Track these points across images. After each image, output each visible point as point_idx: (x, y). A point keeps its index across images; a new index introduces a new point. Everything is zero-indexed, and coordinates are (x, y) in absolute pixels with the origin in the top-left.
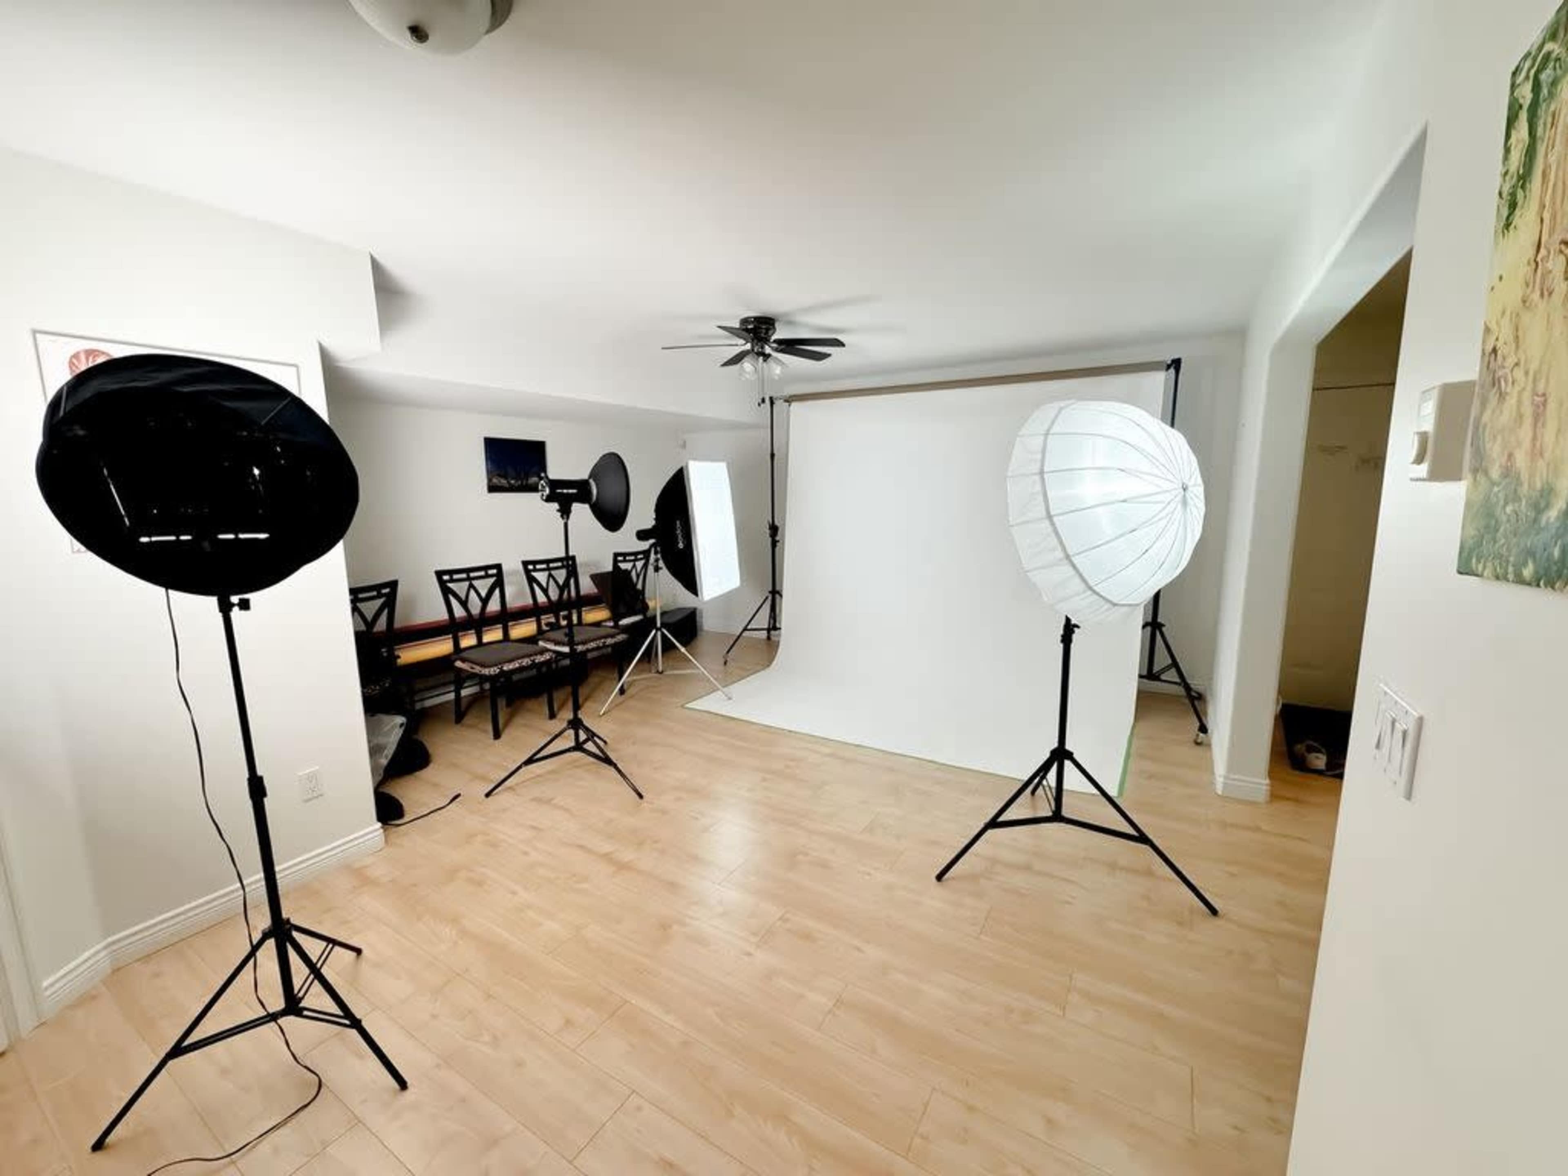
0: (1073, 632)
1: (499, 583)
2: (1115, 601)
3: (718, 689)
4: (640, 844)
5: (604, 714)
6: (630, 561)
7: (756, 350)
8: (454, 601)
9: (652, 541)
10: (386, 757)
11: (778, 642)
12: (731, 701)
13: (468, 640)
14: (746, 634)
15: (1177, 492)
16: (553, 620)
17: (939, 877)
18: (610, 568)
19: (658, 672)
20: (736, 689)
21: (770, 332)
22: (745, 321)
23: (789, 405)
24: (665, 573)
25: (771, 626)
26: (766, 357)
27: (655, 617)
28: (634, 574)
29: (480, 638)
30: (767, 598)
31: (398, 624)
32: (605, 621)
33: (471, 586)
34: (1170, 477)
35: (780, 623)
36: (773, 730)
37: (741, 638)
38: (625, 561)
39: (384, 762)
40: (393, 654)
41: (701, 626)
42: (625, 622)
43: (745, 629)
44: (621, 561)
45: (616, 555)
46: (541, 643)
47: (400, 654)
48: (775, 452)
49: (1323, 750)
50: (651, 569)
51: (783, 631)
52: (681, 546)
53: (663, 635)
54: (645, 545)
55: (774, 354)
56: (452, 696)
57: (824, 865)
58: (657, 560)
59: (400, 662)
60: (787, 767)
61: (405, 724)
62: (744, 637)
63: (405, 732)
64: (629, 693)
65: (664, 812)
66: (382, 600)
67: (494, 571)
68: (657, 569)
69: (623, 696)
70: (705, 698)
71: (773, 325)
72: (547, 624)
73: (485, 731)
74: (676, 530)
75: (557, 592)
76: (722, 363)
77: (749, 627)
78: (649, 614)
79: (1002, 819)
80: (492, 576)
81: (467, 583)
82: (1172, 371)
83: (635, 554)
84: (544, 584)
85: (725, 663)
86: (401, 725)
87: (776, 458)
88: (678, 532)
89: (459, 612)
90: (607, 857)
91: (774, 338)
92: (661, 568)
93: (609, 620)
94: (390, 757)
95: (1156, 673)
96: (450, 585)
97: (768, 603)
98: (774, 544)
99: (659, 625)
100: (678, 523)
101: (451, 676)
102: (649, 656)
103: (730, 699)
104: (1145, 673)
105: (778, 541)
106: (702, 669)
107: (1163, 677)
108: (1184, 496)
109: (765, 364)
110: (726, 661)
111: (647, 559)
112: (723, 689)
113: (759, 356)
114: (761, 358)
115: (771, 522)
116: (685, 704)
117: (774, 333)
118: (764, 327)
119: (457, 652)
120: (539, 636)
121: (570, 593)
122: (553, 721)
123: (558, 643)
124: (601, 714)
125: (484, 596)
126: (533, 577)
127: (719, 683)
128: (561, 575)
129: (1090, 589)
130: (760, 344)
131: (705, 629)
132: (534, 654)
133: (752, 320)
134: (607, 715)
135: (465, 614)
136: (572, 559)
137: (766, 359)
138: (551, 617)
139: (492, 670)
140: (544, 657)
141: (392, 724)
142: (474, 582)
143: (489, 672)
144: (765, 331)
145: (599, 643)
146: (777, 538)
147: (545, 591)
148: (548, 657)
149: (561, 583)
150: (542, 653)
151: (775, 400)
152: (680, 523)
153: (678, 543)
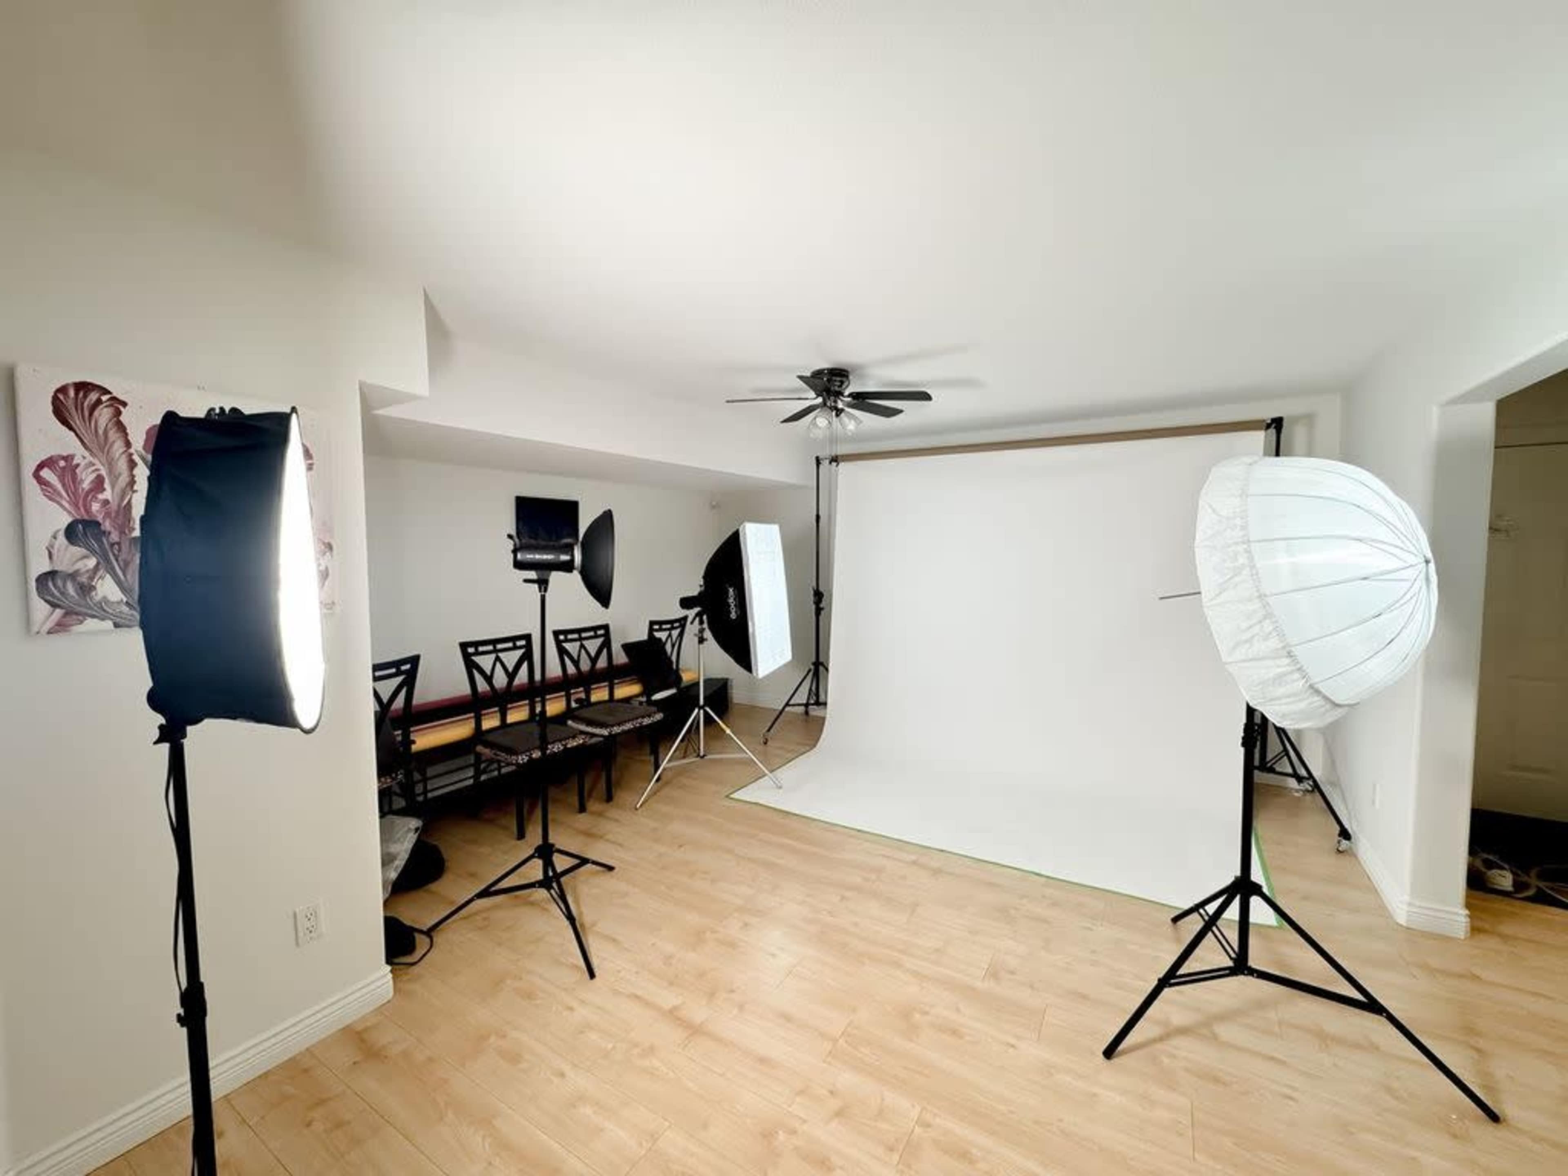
1: (527, 656)
3: (765, 775)
4: (712, 995)
5: (641, 805)
6: (665, 630)
7: (828, 404)
8: (477, 676)
9: (697, 610)
10: (395, 870)
11: (825, 720)
12: (781, 791)
13: (490, 722)
14: (787, 709)
15: (1421, 566)
16: (583, 696)
17: (1109, 1052)
18: (645, 637)
19: (698, 755)
20: (787, 773)
21: (844, 385)
22: (818, 373)
23: (840, 465)
24: (711, 642)
26: (839, 412)
28: (669, 644)
29: (503, 718)
30: (810, 670)
31: (416, 702)
32: (637, 696)
33: (498, 659)
35: (825, 698)
36: (837, 829)
37: (783, 714)
38: (661, 630)
39: (393, 875)
40: (409, 737)
41: (732, 698)
42: (659, 697)
43: (787, 704)
44: (657, 630)
45: (652, 623)
46: (571, 723)
47: (415, 739)
48: (821, 514)
49: (1506, 866)
51: (828, 706)
52: (733, 616)
53: (706, 713)
54: (687, 613)
55: (847, 409)
58: (700, 631)
59: (414, 748)
61: (420, 829)
62: (786, 713)
63: (419, 836)
64: (668, 782)
65: (732, 945)
66: (400, 679)
67: (522, 643)
68: (700, 640)
70: (750, 787)
71: (847, 377)
72: (578, 701)
74: (727, 597)
75: (588, 662)
76: (782, 420)
77: (792, 702)
78: (683, 686)
79: (1181, 972)
80: (520, 647)
81: (493, 656)
82: (1272, 431)
83: (671, 622)
84: (575, 656)
85: (768, 743)
86: (417, 829)
87: (821, 520)
88: (731, 600)
89: (483, 687)
90: (673, 1015)
91: (847, 391)
92: (706, 640)
93: (640, 695)
94: (399, 870)
95: (1268, 763)
96: (475, 658)
97: (812, 675)
98: (818, 611)
99: (702, 702)
100: (731, 590)
101: (471, 762)
102: (690, 739)
103: (780, 788)
105: (822, 609)
106: (750, 754)
108: (1427, 571)
109: (838, 419)
110: (767, 740)
111: (683, 627)
112: (770, 775)
113: (832, 411)
114: (834, 413)
115: (815, 588)
116: (731, 793)
117: (847, 386)
118: (838, 379)
119: (479, 735)
120: (569, 713)
121: (602, 663)
122: (583, 815)
123: (590, 723)
124: (638, 806)
125: (510, 669)
126: (564, 648)
127: (767, 768)
128: (593, 646)
129: (1311, 687)
130: (832, 398)
131: (735, 701)
132: (566, 739)
133: (826, 371)
134: (644, 808)
135: (488, 688)
136: (606, 627)
137: (838, 413)
138: (581, 692)
139: (520, 758)
140: (576, 741)
141: (406, 829)
142: (501, 655)
143: (517, 761)
144: (838, 384)
145: (635, 723)
146: (821, 606)
147: (576, 663)
148: (581, 741)
149: (593, 654)
150: (574, 737)
151: (821, 462)
152: (733, 590)
153: (730, 612)
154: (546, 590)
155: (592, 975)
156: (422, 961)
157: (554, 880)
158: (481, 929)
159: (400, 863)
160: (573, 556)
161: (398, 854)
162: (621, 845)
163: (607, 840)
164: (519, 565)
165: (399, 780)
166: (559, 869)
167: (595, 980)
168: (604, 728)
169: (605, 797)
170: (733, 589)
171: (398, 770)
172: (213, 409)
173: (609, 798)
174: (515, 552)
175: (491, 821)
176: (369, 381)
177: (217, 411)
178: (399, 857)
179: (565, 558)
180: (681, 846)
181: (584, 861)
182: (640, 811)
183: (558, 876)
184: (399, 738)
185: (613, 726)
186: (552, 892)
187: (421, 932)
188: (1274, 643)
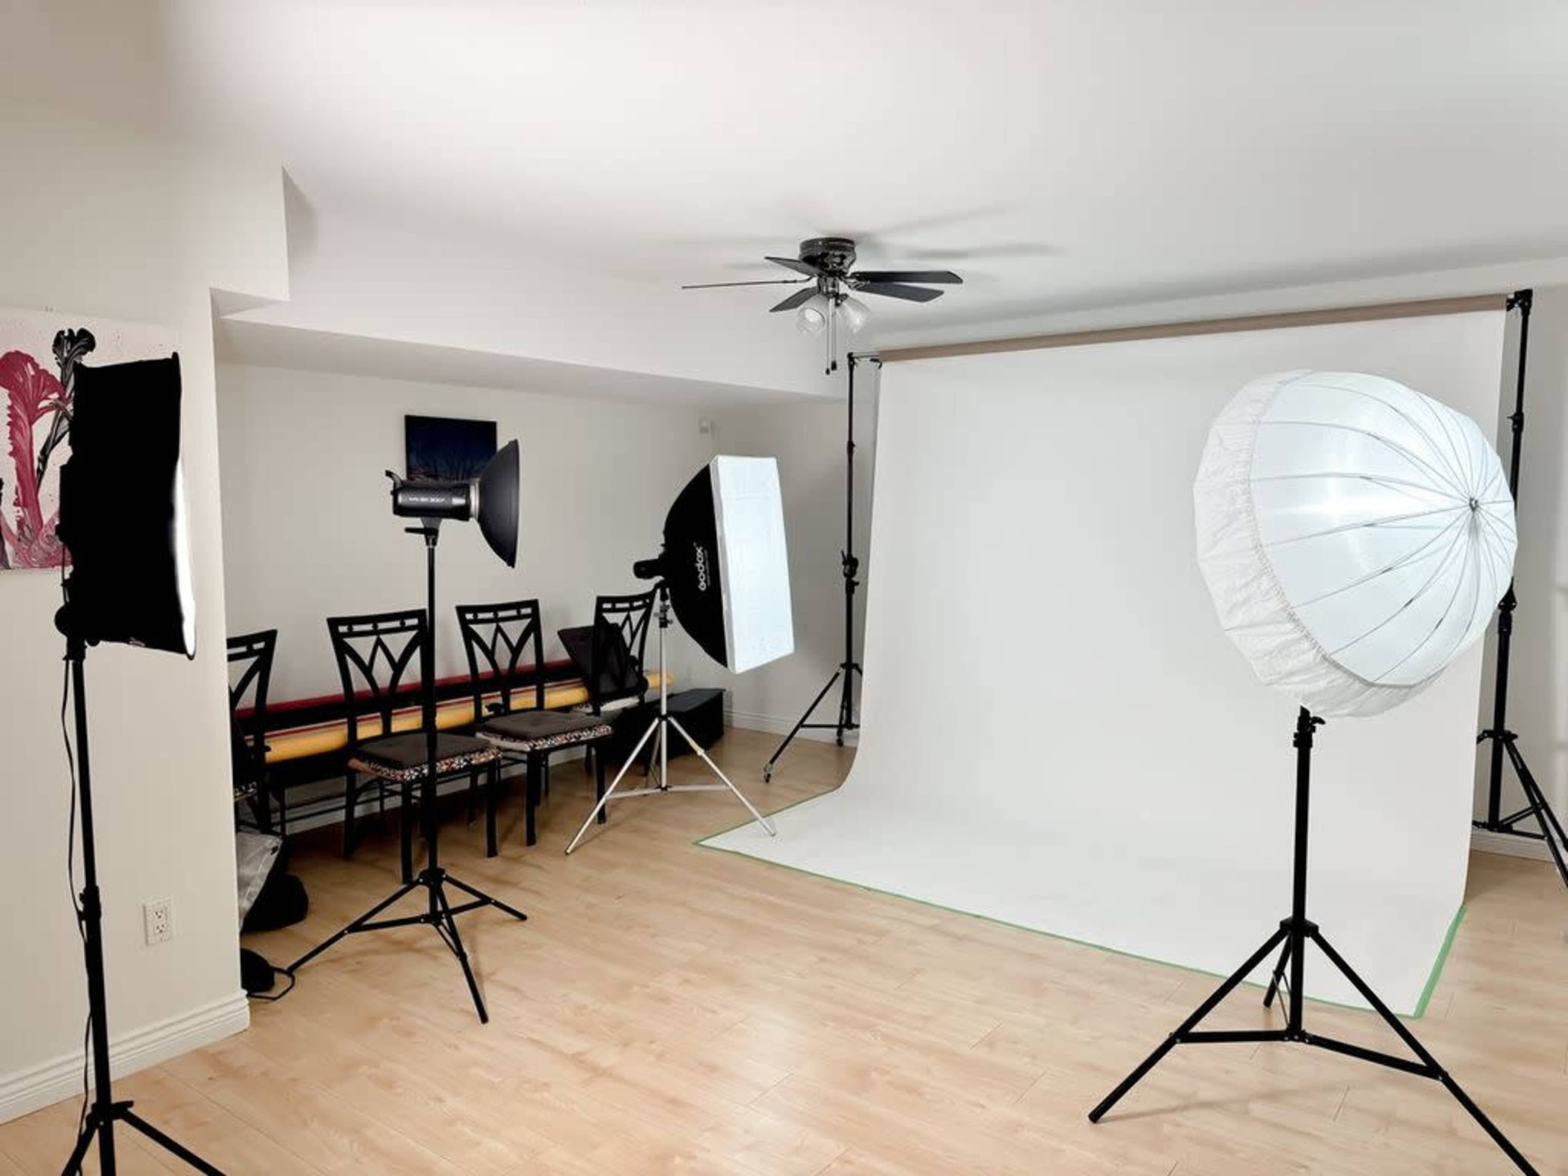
0: (1314, 730)
1: (424, 639)
2: (1370, 679)
3: (755, 819)
4: (626, 1044)
5: (572, 852)
6: (622, 610)
7: (824, 288)
8: (352, 666)
9: (658, 579)
11: (855, 749)
12: (775, 838)
13: (369, 729)
14: (802, 733)
15: (1460, 511)
16: (500, 700)
17: (1096, 1116)
18: (588, 619)
19: (660, 787)
20: (784, 820)
21: (847, 262)
22: (808, 245)
23: (880, 366)
24: (676, 626)
25: (843, 722)
26: (839, 298)
27: (659, 702)
28: (626, 633)
29: (387, 725)
30: (837, 675)
31: (273, 698)
32: (579, 704)
33: (379, 643)
34: (1449, 489)
35: (858, 718)
36: (840, 885)
37: (793, 740)
38: (614, 610)
39: (247, 905)
40: (263, 743)
41: (730, 721)
42: (612, 706)
43: (801, 725)
44: (608, 611)
45: (601, 600)
46: (479, 735)
48: (855, 440)
50: (654, 622)
51: (862, 730)
52: (702, 586)
53: (670, 727)
54: (646, 585)
55: (854, 294)
56: (341, 816)
57: (914, 1090)
58: (664, 610)
59: (270, 756)
60: (860, 942)
61: (277, 853)
62: (799, 739)
64: (613, 817)
65: (664, 1000)
66: (253, 660)
67: (414, 622)
68: (664, 623)
69: (603, 825)
70: (732, 832)
71: (851, 249)
72: (491, 707)
73: (391, 872)
74: (695, 560)
75: (508, 655)
76: (771, 308)
77: (808, 722)
78: (648, 697)
79: (1197, 1028)
80: (413, 627)
81: (373, 638)
82: (1517, 310)
83: (630, 599)
84: (489, 643)
85: (768, 779)
86: (274, 850)
87: (856, 450)
88: (700, 564)
89: (360, 683)
90: (577, 1059)
91: (853, 269)
92: (671, 622)
93: (584, 703)
94: (253, 899)
95: (1503, 821)
96: (349, 641)
97: (841, 680)
98: (851, 587)
99: (664, 711)
101: (342, 784)
102: (646, 761)
103: (774, 834)
104: (1485, 818)
105: (857, 583)
106: (731, 785)
107: (1516, 827)
108: (1473, 517)
109: (838, 310)
110: (769, 776)
111: (649, 607)
112: (764, 821)
113: (829, 298)
114: (832, 301)
115: (846, 553)
116: (702, 840)
117: (852, 263)
118: (837, 253)
119: (353, 746)
120: (478, 724)
121: (528, 658)
122: (493, 859)
123: (505, 734)
124: (569, 851)
125: (397, 658)
126: (473, 631)
127: (759, 812)
128: (514, 630)
129: (1324, 658)
130: (830, 280)
131: (735, 724)
132: (470, 752)
133: (820, 243)
134: (576, 854)
135: (367, 686)
136: (533, 604)
137: (839, 301)
138: (498, 696)
139: (407, 773)
140: (485, 756)
141: (261, 848)
142: (384, 637)
143: (402, 776)
144: (838, 260)
145: (568, 737)
146: (855, 579)
147: (490, 654)
148: (492, 757)
149: (514, 641)
150: (482, 751)
151: (856, 360)
152: (702, 551)
153: (699, 582)
154: (434, 543)
155: (484, 1018)
156: (283, 998)
157: (444, 916)
158: (353, 971)
159: (256, 888)
160: (468, 498)
161: (252, 878)
162: (537, 893)
163: (522, 889)
164: (400, 510)
165: (249, 795)
166: (451, 906)
167: (488, 1025)
168: (524, 742)
169: (525, 838)
170: (701, 548)
171: (251, 782)
172: (62, 332)
173: (531, 840)
174: (395, 493)
175: (371, 864)
176: (222, 287)
177: (66, 334)
178: (253, 883)
179: (458, 501)
180: (619, 897)
181: (485, 900)
182: (571, 858)
183: (450, 913)
184: (251, 744)
185: (537, 739)
186: (441, 928)
187: (280, 971)
188: (1274, 605)
